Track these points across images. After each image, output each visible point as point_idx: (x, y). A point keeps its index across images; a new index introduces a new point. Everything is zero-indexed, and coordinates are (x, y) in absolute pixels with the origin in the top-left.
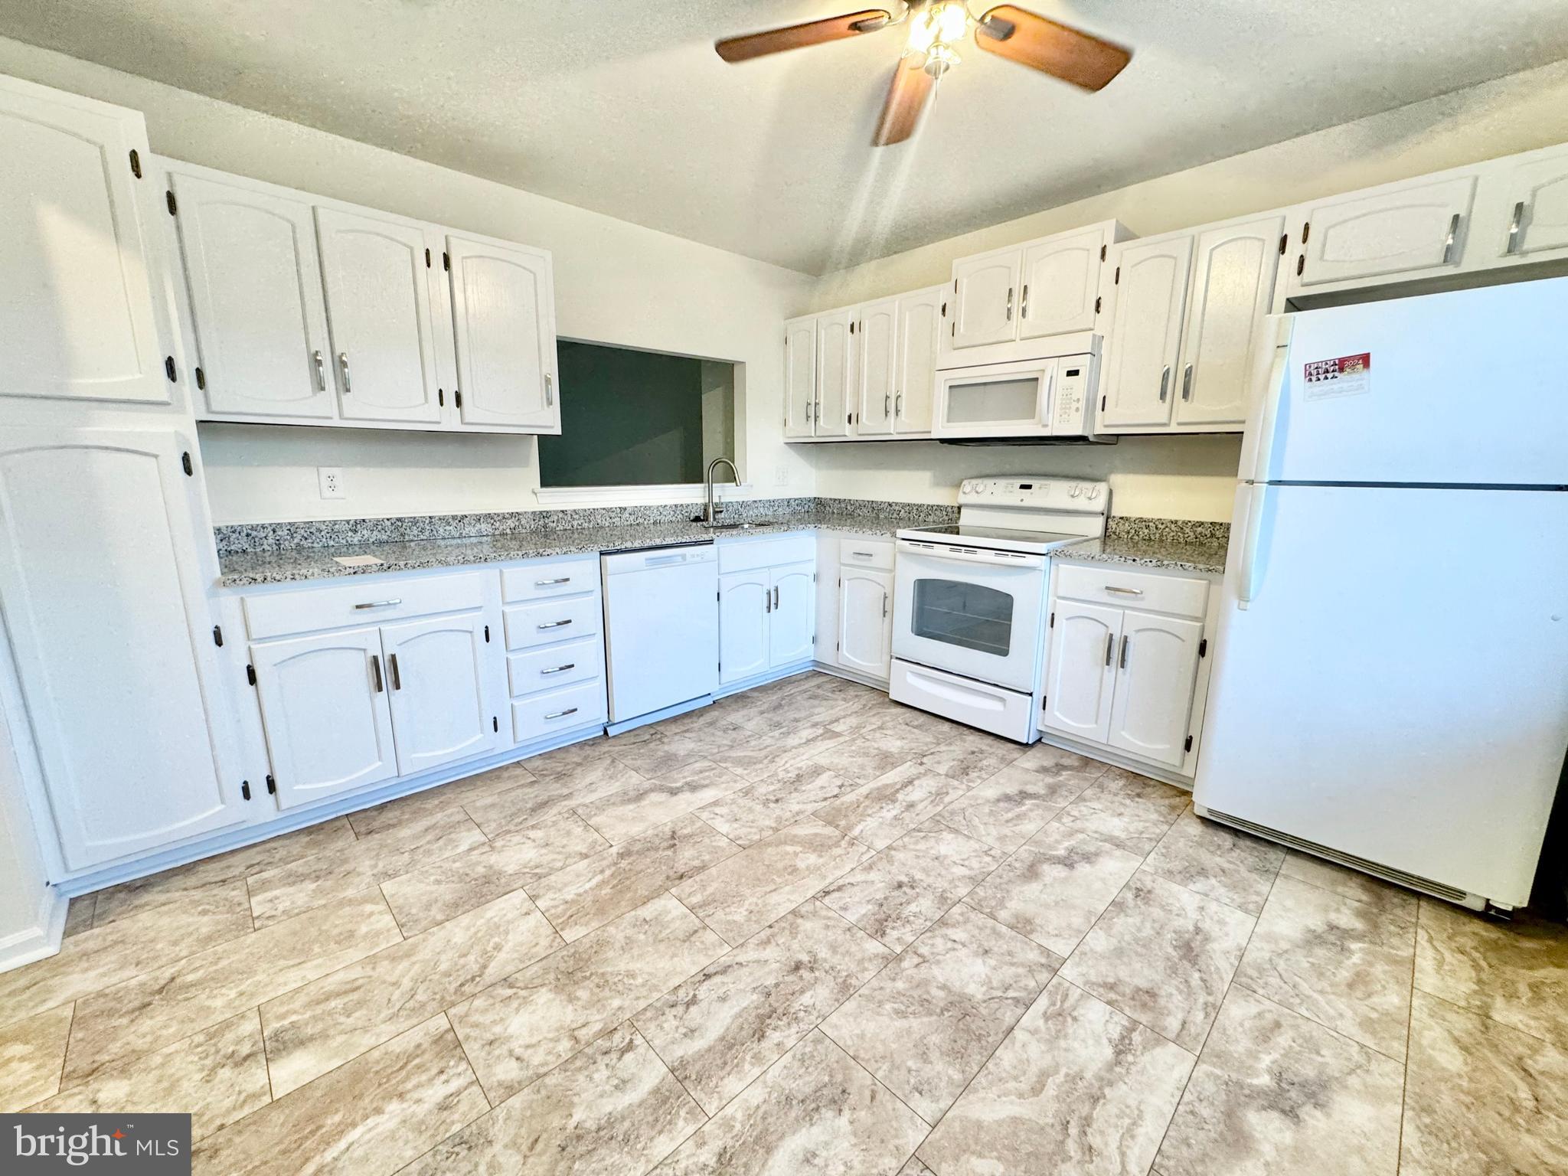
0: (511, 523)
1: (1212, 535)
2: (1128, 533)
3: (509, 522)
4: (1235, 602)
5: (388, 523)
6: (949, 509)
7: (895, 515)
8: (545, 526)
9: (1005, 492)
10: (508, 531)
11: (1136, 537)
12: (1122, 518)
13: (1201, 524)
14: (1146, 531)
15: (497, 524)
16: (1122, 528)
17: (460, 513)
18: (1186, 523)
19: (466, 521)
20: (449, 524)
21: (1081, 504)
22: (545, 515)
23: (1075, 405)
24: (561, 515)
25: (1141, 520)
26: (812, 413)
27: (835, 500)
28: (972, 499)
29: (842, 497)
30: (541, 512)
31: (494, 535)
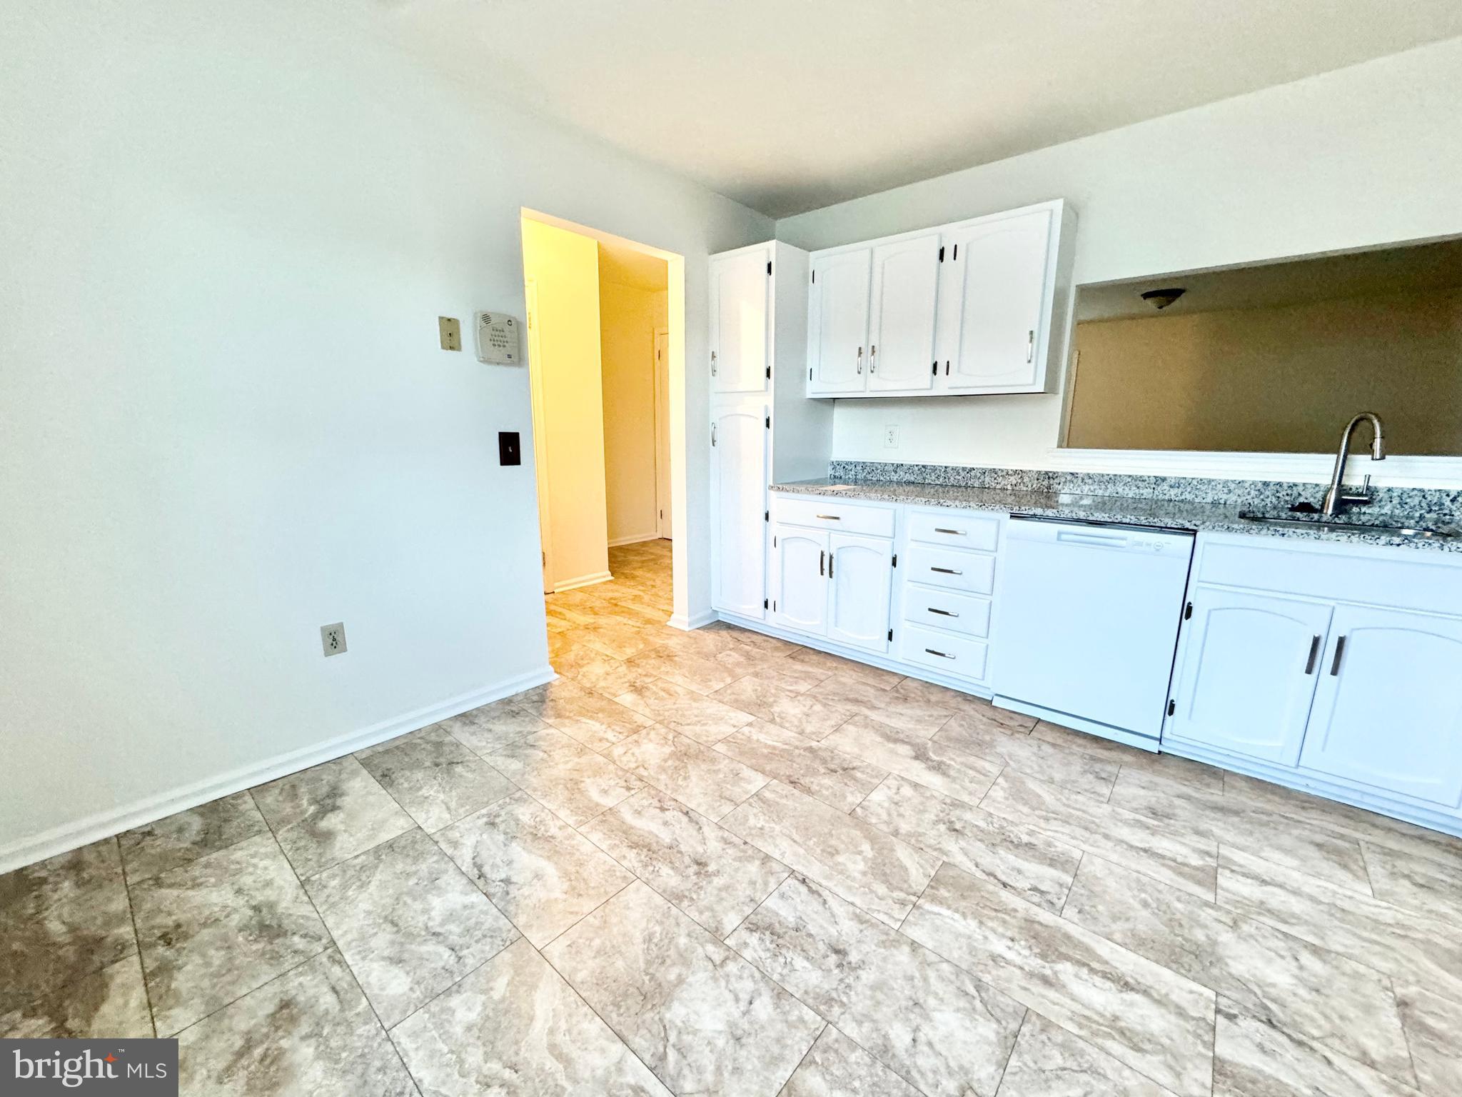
0: (1013, 480)
5: (916, 468)
10: (1009, 487)
15: (1000, 480)
17: (969, 466)
19: (973, 473)
31: (995, 489)
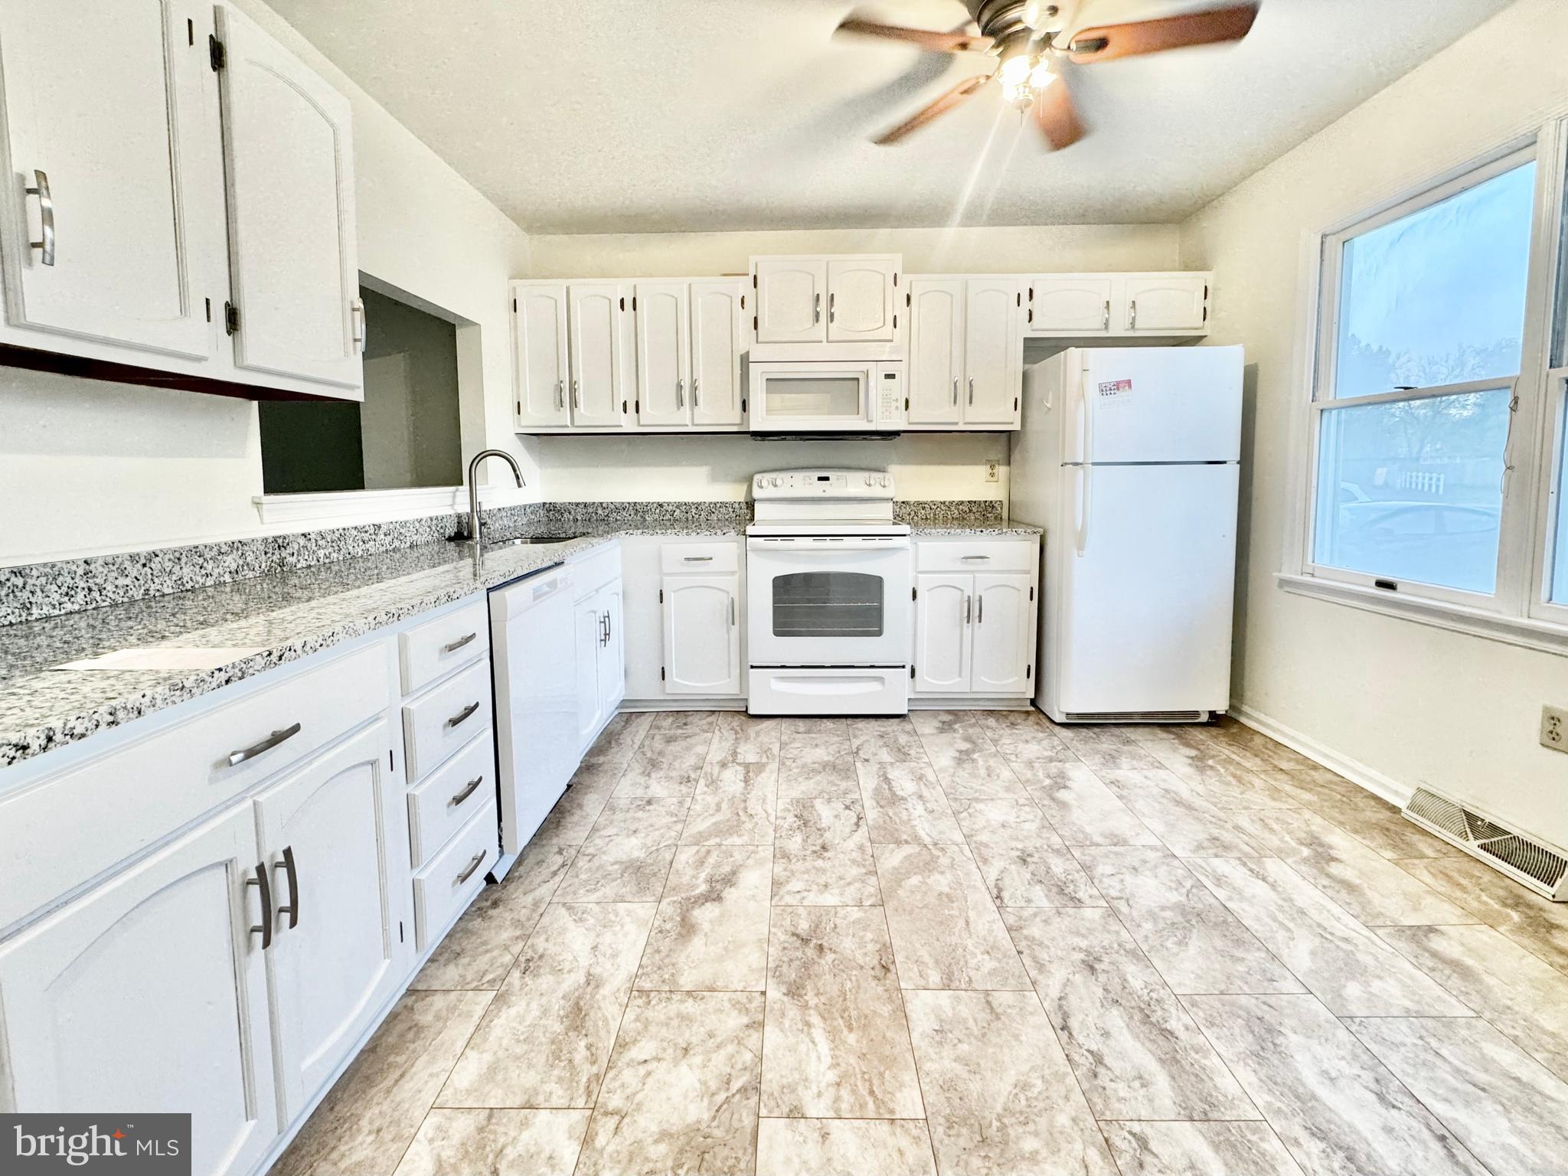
1: (970, 511)
2: (909, 514)
3: (229, 559)
4: (1076, 552)
6: (736, 505)
7: (668, 516)
8: (282, 564)
9: (803, 484)
11: (916, 518)
12: (903, 502)
13: (962, 503)
14: (923, 512)
16: (904, 511)
18: (951, 503)
20: (123, 573)
21: (877, 491)
22: (280, 543)
23: (894, 404)
24: (302, 541)
25: (919, 503)
26: (568, 395)
27: (577, 504)
28: (769, 492)
29: (588, 500)
30: (275, 540)
